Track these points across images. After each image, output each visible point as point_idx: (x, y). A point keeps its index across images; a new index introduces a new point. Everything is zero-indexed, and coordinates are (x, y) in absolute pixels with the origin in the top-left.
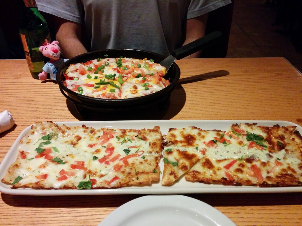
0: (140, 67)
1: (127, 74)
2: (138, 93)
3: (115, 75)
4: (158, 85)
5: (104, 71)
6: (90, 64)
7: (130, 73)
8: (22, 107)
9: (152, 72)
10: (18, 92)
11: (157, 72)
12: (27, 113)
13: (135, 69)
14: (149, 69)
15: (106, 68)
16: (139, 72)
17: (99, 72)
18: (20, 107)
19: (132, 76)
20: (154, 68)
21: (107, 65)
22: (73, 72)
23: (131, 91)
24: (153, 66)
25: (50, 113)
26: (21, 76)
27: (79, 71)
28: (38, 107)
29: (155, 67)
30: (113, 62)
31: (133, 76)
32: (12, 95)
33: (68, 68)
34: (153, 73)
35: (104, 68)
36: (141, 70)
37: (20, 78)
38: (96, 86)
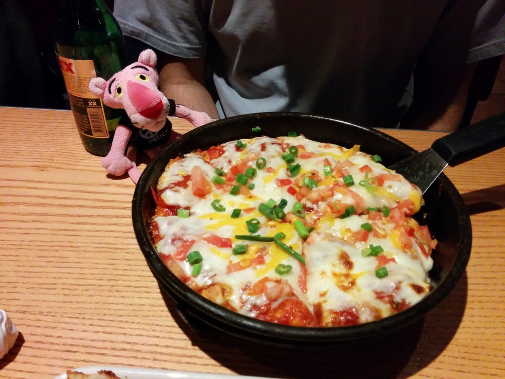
0: (352, 184)
1: (316, 202)
2: (359, 290)
3: (284, 203)
4: (409, 253)
5: (254, 185)
6: (217, 158)
7: (323, 199)
8: (44, 270)
9: (384, 202)
10: (41, 214)
11: (398, 203)
12: (54, 292)
13: (337, 188)
14: (376, 193)
15: (260, 173)
16: (349, 201)
17: (244, 189)
18: (40, 269)
19: (329, 210)
20: (388, 190)
21: (260, 166)
22: (177, 188)
23: (335, 275)
24: (387, 183)
25: (111, 300)
26: (53, 160)
27: (194, 185)
28: (85, 271)
29: (390, 187)
30: (276, 154)
31: (331, 208)
32: (26, 222)
33: (163, 170)
34: (387, 204)
35: (253, 174)
36: (355, 195)
37: (50, 166)
38: (236, 243)
